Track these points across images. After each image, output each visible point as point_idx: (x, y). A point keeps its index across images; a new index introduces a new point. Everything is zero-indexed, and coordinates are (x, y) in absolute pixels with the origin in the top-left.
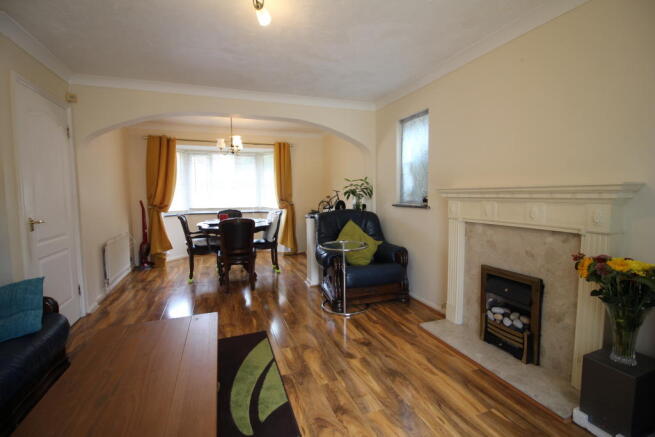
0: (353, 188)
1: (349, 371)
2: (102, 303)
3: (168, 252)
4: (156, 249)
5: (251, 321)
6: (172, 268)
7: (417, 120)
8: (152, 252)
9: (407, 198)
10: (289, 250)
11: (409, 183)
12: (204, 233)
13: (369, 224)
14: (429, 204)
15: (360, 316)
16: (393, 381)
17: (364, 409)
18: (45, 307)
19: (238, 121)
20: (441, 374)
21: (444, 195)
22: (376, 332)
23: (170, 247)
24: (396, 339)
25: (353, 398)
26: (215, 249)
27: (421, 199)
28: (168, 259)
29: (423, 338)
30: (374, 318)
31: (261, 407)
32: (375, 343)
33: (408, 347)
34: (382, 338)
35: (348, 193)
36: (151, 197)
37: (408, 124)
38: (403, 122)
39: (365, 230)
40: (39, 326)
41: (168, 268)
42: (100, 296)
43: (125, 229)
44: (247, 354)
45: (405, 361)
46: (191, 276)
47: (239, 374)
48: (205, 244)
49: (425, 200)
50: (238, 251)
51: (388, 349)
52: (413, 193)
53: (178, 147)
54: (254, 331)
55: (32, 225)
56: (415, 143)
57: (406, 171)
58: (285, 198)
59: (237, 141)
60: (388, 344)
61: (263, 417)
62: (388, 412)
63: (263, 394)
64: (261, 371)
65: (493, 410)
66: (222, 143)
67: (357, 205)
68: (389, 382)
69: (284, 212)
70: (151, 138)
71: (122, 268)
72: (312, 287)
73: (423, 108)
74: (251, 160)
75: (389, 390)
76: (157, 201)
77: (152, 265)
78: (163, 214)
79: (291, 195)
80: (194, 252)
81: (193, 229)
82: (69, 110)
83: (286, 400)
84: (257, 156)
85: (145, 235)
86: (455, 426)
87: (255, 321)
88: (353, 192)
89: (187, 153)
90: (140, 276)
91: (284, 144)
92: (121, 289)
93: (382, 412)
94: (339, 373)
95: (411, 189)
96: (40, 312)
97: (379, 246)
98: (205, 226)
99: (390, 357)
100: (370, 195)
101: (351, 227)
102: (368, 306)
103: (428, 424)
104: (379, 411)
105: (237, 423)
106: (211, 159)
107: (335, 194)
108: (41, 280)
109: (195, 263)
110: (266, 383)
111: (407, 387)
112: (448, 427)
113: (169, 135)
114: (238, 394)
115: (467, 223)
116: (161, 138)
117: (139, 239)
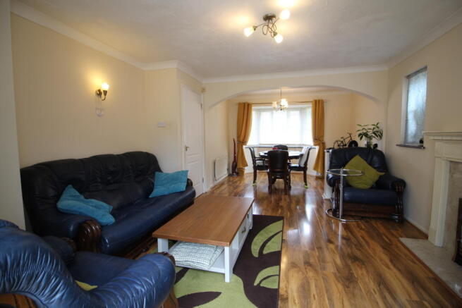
0: (365, 131)
1: (325, 250)
2: (212, 188)
3: (246, 168)
4: (240, 165)
5: (278, 210)
6: (247, 177)
7: (420, 74)
8: (238, 167)
9: (410, 139)
10: (319, 174)
11: (412, 127)
12: (262, 158)
13: (375, 158)
14: (425, 145)
15: (353, 223)
16: (352, 262)
17: (324, 268)
18: (188, 183)
19: (285, 89)
20: (395, 270)
21: (432, 138)
22: (359, 235)
23: (247, 165)
24: (371, 242)
25: (319, 261)
26: (266, 168)
27: (418, 141)
28: (245, 172)
29: (397, 247)
30: (363, 226)
31: (265, 248)
32: (353, 240)
33: (379, 249)
34: (362, 239)
35: (361, 136)
36: (239, 137)
37: (413, 79)
38: (409, 77)
39: (371, 164)
40: (184, 189)
41: (245, 176)
42: (212, 185)
43: (225, 153)
44: (268, 225)
45: (371, 256)
46: (254, 182)
47: (261, 232)
48: (262, 164)
49: (421, 142)
50: (278, 170)
51: (362, 246)
52: (415, 136)
53: (253, 108)
54: (278, 215)
55: (186, 148)
56: (417, 95)
57: (411, 117)
58: (318, 138)
59: (284, 102)
60: (364, 243)
61: (265, 252)
62: (338, 275)
63: (269, 243)
64: (272, 234)
65: (425, 302)
66: (275, 104)
67: (368, 145)
68: (349, 262)
69: (317, 148)
70: (240, 104)
71: (223, 174)
72: (326, 200)
73: (421, 66)
74: (297, 113)
75: (347, 265)
76: (241, 139)
77: (238, 174)
78: (244, 146)
79: (323, 136)
80: (256, 168)
81: (257, 156)
82: (202, 96)
83: (279, 249)
84: (302, 110)
85: (235, 157)
86: (384, 298)
87: (280, 211)
88: (366, 135)
89: (259, 111)
90: (231, 179)
91: (319, 101)
92: (222, 184)
93: (335, 274)
94: (317, 248)
95: (414, 132)
96: (186, 184)
97: (381, 177)
98: (262, 154)
99: (360, 250)
100: (381, 137)
101: (357, 160)
102: (362, 218)
103: (363, 290)
104: (333, 273)
105: (252, 250)
106: (272, 113)
107: (348, 135)
108: (187, 171)
109: (258, 175)
110: (273, 240)
111: (361, 268)
112: (377, 297)
113: (249, 102)
114: (257, 240)
115: (451, 162)
116: (244, 104)
117: (232, 159)
